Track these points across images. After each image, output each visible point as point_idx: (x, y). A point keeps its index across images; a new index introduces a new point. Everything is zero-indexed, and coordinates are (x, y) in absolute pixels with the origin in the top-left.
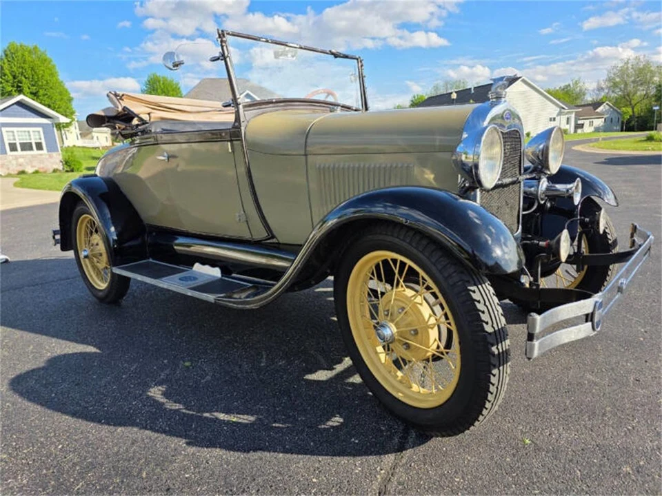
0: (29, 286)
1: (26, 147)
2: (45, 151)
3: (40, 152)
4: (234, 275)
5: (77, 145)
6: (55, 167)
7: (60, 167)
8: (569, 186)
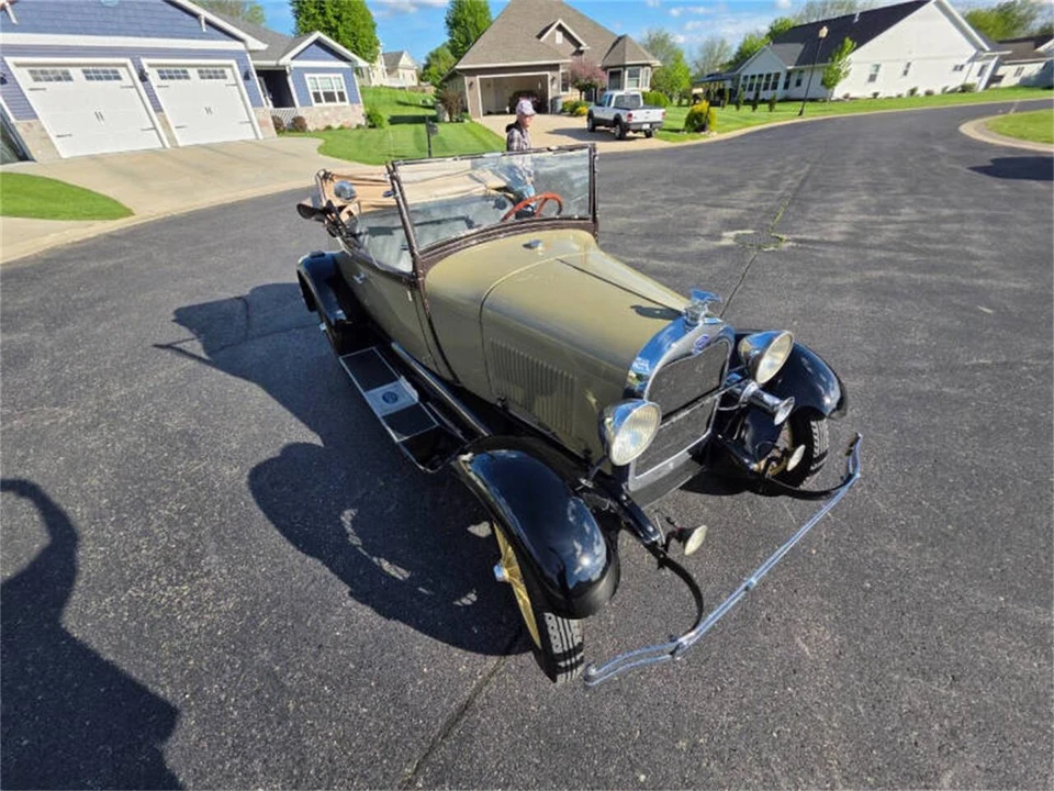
0: (298, 328)
1: (330, 97)
2: (347, 103)
3: (343, 104)
4: (429, 404)
5: (385, 84)
6: (359, 122)
7: (363, 121)
8: (777, 401)
